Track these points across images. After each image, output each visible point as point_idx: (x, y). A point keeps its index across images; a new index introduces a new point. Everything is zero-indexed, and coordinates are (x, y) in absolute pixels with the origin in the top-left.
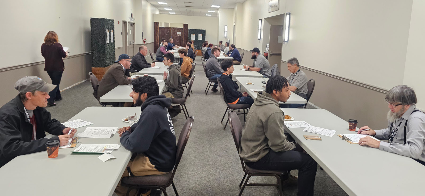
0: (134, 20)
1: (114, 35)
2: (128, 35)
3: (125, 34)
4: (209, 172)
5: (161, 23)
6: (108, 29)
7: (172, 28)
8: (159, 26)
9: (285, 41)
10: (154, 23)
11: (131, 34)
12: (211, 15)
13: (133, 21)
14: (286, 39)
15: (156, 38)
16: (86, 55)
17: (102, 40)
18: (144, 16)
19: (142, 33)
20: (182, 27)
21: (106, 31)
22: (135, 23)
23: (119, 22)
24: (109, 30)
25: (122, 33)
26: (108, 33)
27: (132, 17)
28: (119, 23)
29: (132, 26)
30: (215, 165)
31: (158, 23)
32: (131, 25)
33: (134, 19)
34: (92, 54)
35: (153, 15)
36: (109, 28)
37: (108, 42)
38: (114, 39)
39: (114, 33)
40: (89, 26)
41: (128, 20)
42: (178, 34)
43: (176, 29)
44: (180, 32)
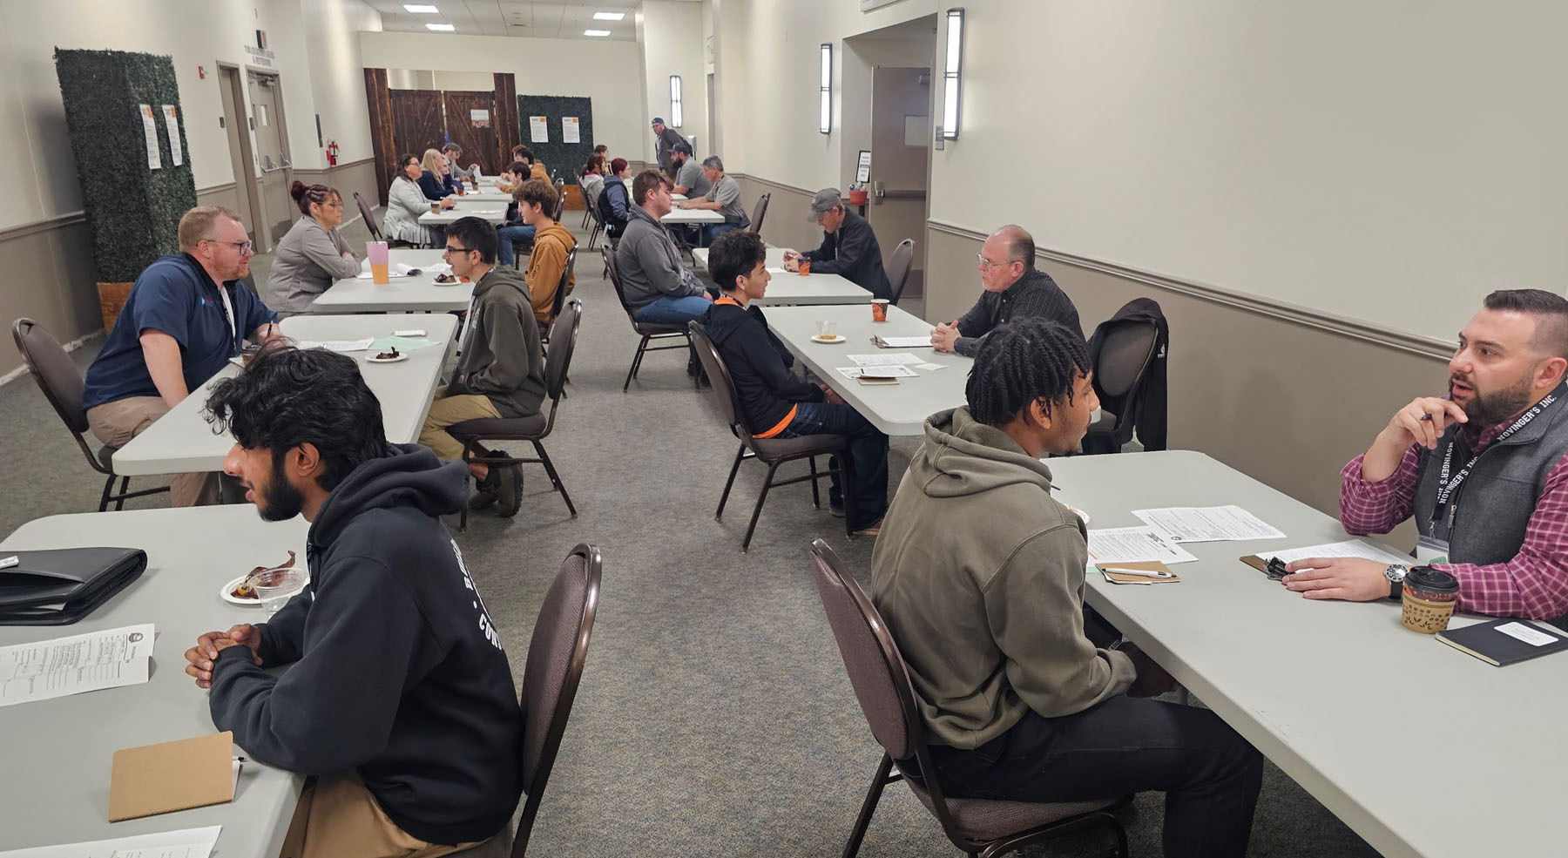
0: (272, 60)
1: (182, 132)
2: (252, 129)
3: (238, 123)
4: (697, 773)
5: (397, 73)
6: (146, 101)
7: (448, 95)
8: (390, 85)
9: (946, 135)
10: (367, 72)
11: (265, 122)
12: (606, 33)
13: (268, 63)
14: (949, 128)
15: (382, 137)
16: (62, 227)
17: (126, 156)
18: (317, 42)
19: (317, 117)
20: (491, 87)
21: (140, 113)
22: (277, 75)
23: (200, 68)
24: (153, 109)
25: (222, 120)
26: (149, 123)
27: (260, 46)
28: (202, 76)
29: (267, 86)
30: (718, 732)
31: (381, 73)
32: (263, 83)
33: (273, 57)
34: (88, 222)
35: (359, 38)
36: (154, 96)
37: (155, 163)
38: (184, 148)
39: (180, 121)
40: (52, 90)
41: (245, 60)
42: (473, 118)
43: (464, 97)
44: (483, 108)
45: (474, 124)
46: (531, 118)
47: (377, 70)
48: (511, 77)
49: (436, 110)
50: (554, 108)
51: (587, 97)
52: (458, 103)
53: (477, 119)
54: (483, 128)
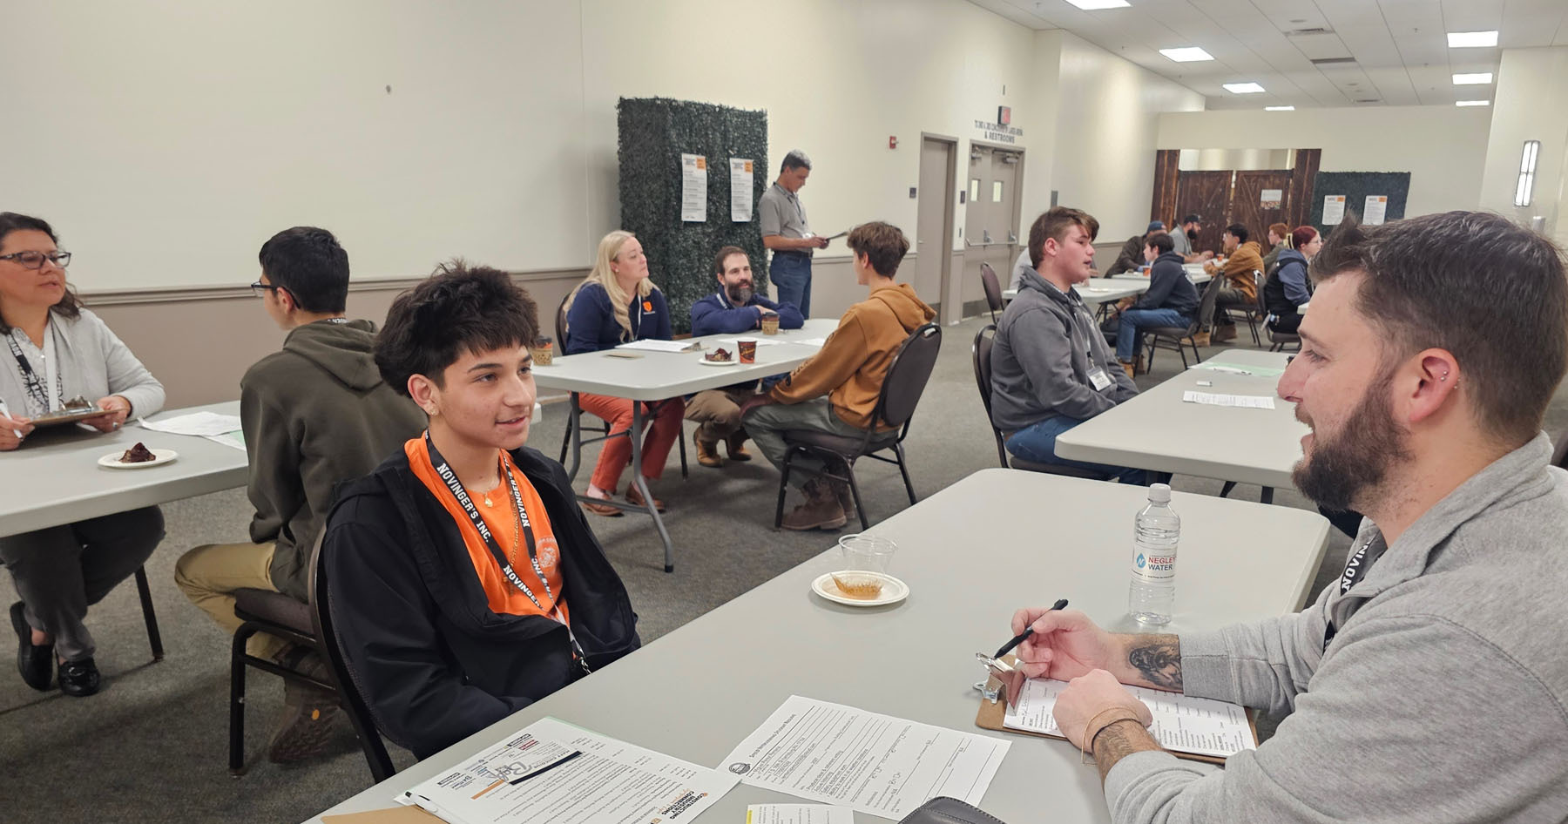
0: (1017, 137)
2: (961, 202)
6: (699, 152)
7: (1241, 175)
8: (1181, 166)
10: (1159, 152)
11: (997, 199)
12: (1484, 103)
13: (1011, 139)
19: (1054, 193)
20: (1290, 164)
21: (678, 163)
22: (1022, 152)
23: (892, 138)
24: (710, 160)
25: (913, 191)
26: (695, 172)
27: (1001, 123)
28: (893, 146)
31: (1174, 155)
32: (994, 158)
33: (1020, 134)
36: (718, 148)
41: (969, 133)
42: (1263, 199)
43: (1258, 176)
44: (1278, 188)
45: (1262, 205)
46: (1326, 197)
47: (1170, 151)
48: (1316, 154)
49: (1224, 191)
50: (1356, 186)
51: (1406, 172)
52: (1249, 182)
53: (1267, 200)
54: (1272, 209)
